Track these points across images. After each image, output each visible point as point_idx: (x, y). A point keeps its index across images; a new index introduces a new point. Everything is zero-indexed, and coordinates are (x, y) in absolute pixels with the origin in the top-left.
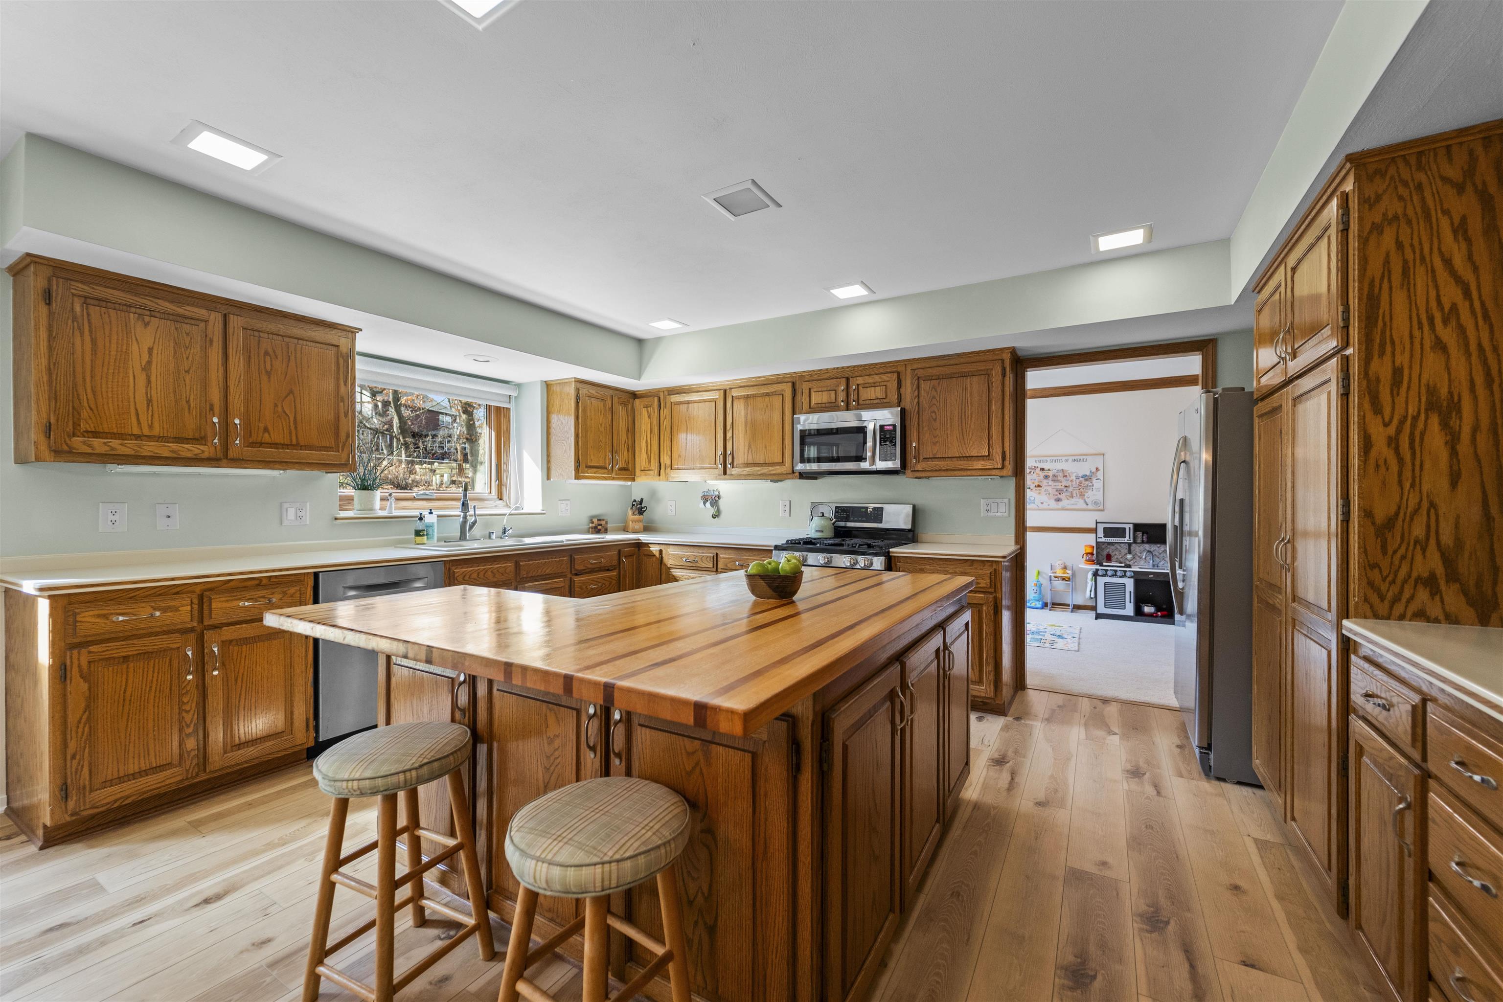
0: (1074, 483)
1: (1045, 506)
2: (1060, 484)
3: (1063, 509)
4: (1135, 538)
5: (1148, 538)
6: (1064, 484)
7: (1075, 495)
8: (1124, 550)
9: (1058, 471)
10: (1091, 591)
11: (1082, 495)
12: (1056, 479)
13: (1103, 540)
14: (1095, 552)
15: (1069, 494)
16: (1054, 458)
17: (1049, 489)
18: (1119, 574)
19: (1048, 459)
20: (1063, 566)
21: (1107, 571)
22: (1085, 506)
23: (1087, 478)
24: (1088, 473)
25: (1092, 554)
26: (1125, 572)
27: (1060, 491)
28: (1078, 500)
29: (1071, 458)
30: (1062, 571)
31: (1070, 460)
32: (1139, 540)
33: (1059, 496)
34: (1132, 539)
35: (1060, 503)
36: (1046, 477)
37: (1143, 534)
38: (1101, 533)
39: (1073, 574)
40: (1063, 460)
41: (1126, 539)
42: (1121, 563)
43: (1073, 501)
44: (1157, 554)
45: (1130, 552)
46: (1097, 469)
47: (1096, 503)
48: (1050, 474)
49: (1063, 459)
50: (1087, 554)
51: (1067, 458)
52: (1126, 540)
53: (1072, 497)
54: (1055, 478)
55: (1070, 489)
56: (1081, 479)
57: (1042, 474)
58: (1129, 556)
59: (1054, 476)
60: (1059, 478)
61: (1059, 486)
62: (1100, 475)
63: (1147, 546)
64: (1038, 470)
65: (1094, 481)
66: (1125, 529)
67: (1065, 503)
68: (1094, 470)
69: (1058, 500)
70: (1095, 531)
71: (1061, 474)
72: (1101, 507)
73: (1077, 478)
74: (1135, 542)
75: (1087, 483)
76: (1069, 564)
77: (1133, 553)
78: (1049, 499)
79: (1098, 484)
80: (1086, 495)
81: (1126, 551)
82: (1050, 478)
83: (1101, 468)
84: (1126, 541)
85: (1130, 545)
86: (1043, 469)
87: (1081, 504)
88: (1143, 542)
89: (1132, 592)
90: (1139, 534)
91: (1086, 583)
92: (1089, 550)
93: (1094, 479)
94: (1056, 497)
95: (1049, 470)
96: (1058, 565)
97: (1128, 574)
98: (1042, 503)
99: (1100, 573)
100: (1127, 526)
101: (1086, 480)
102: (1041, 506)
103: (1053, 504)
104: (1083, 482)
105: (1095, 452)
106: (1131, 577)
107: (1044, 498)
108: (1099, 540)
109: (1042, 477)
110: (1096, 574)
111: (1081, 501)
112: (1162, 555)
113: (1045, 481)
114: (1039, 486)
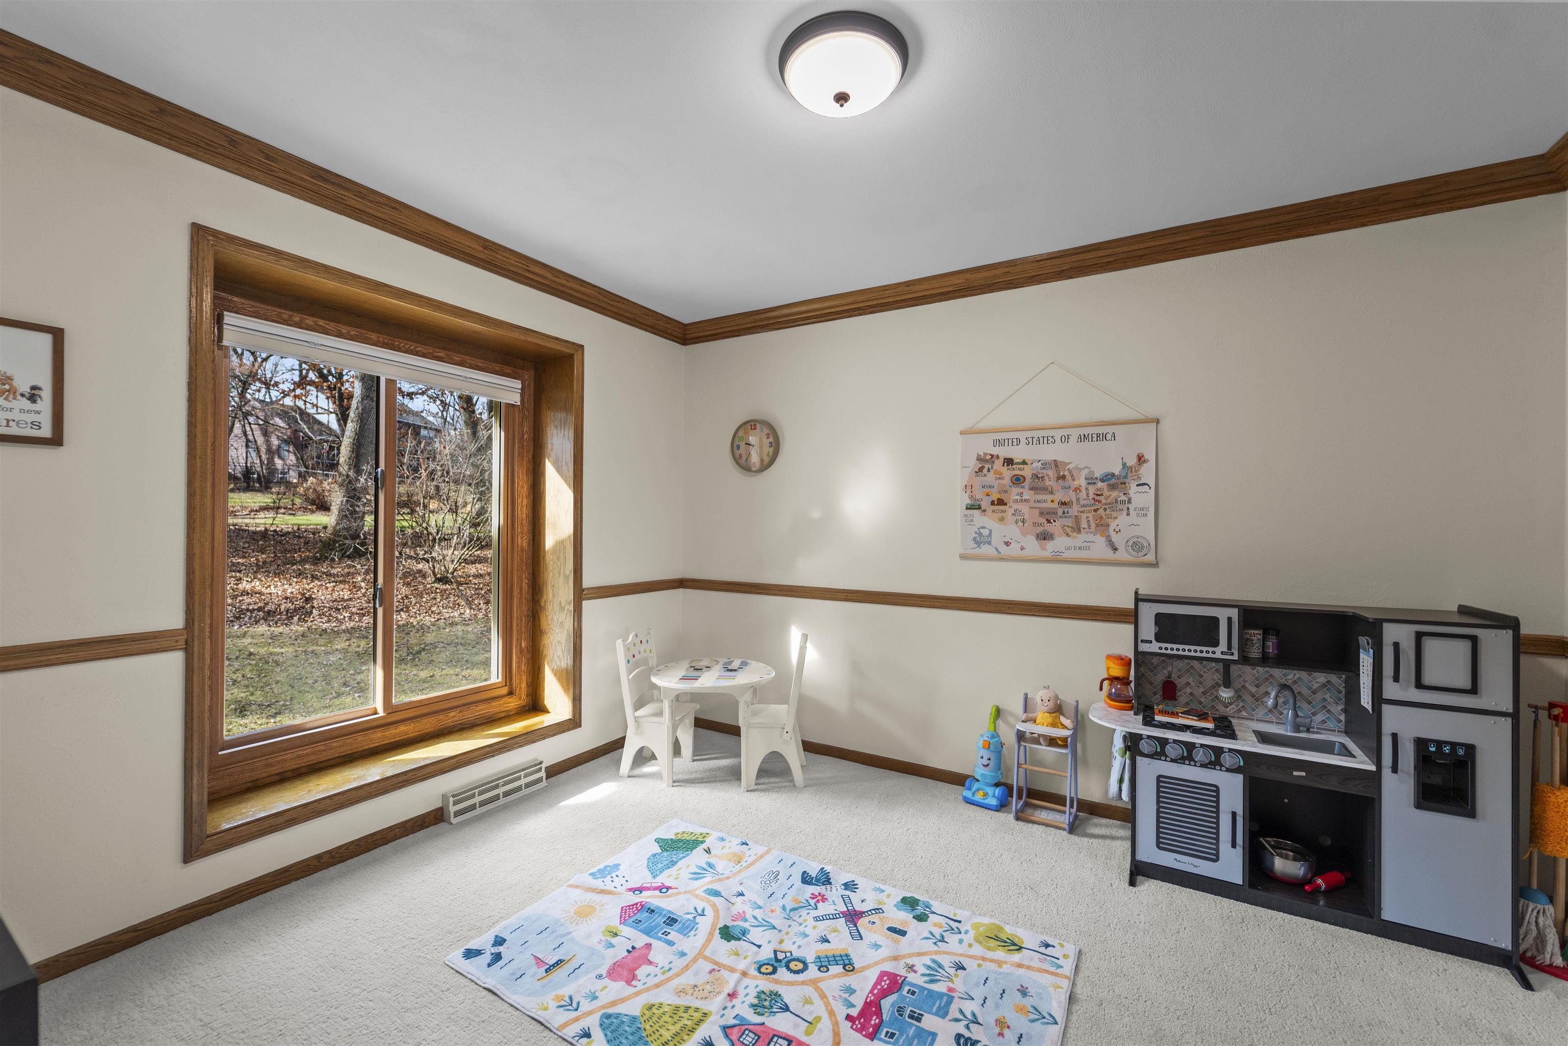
0: (1083, 494)
1: (1014, 550)
2: (1049, 497)
3: (1056, 559)
4: (1244, 644)
5: (1278, 646)
6: (1059, 496)
7: (1084, 524)
8: (1213, 675)
9: (1045, 465)
10: (1121, 781)
11: (1102, 526)
12: (1040, 484)
13: (1154, 647)
14: (1132, 677)
15: (1069, 522)
16: (1037, 434)
17: (1024, 508)
18: (1199, 755)
19: (1022, 436)
20: (1051, 704)
21: (1163, 742)
22: (1109, 554)
23: (1115, 482)
24: (1117, 470)
25: (1125, 681)
26: (1218, 751)
27: (1049, 516)
28: (1090, 537)
29: (1075, 433)
30: (1048, 718)
31: (1074, 439)
32: (1255, 652)
33: (1048, 528)
34: (1236, 652)
35: (1051, 546)
36: (1018, 480)
37: (1266, 633)
38: (1148, 629)
39: (1075, 729)
40: (1058, 439)
41: (1218, 650)
42: (1202, 716)
43: (1079, 539)
44: (1305, 691)
45: (1227, 683)
46: (1141, 459)
47: (1137, 546)
48: (1027, 472)
49: (1058, 434)
50: (1113, 679)
51: (1065, 432)
52: (1219, 652)
53: (1078, 530)
54: (1038, 484)
55: (1074, 510)
56: (1100, 485)
57: (1007, 473)
58: (1225, 694)
59: (1035, 476)
60: (1048, 483)
61: (1049, 502)
62: (1147, 473)
63: (1277, 672)
64: (998, 464)
65: (1133, 489)
66: (1215, 621)
67: (1060, 543)
68: (1132, 461)
69: (1045, 537)
70: (1131, 616)
71: (1051, 473)
72: (1150, 557)
73: (1091, 481)
74: (1245, 659)
75: (1114, 494)
76: (1068, 699)
77: (1237, 685)
78: (1024, 534)
79: (1141, 498)
80: (1113, 525)
81: (1218, 677)
82: (1026, 484)
83: (1150, 456)
84: (1218, 655)
85: (1227, 664)
86: (1009, 462)
87: (1098, 547)
88: (1265, 660)
89: (1240, 812)
90: (1256, 635)
91: (1110, 756)
92: (1117, 671)
93: (1133, 485)
94: (1040, 529)
95: (1024, 463)
96: (1040, 696)
97: (1227, 760)
98: (1007, 544)
99: (1144, 746)
100: (1223, 614)
101: (1113, 487)
102: (1004, 550)
103: (1032, 546)
104: (1106, 493)
105: (1134, 415)
106: (1237, 770)
107: (1012, 531)
108: (1144, 647)
109: (1007, 481)
110: (1132, 743)
111: (1100, 541)
112: (1319, 695)
113: (1015, 490)
114: (1001, 502)
